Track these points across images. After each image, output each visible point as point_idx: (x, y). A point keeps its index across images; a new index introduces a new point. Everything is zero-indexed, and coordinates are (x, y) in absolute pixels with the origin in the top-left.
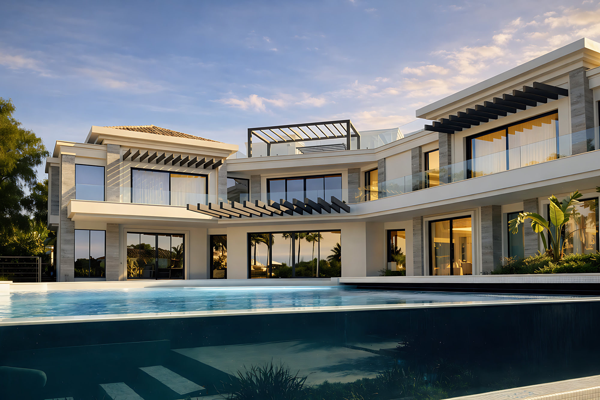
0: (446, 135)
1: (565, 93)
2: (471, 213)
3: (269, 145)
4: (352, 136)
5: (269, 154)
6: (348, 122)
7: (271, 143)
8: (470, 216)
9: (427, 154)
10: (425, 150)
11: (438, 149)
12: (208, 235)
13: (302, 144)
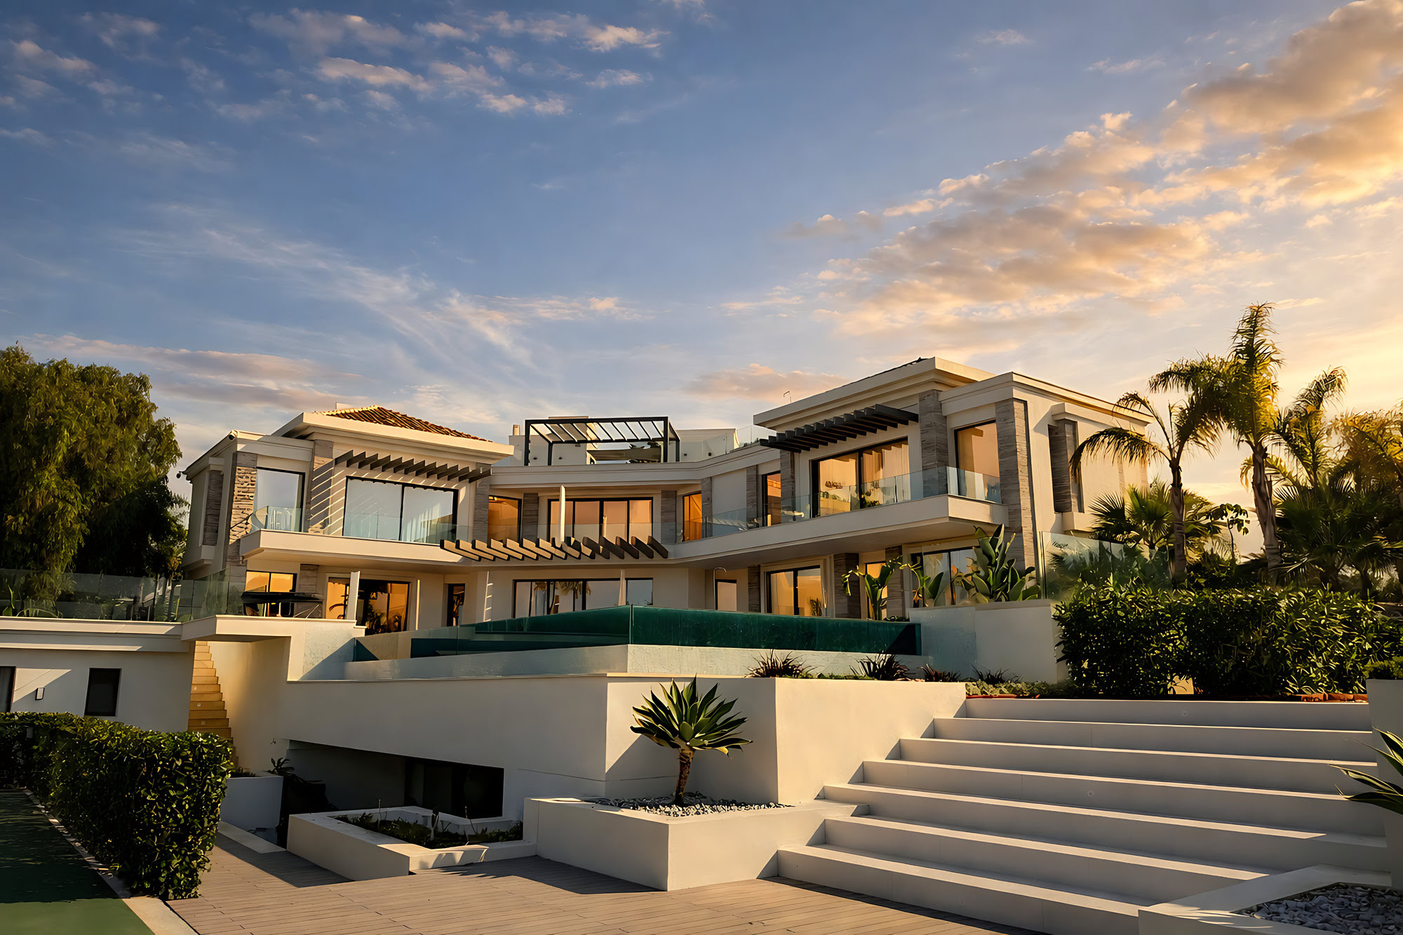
0: (787, 454)
1: (915, 418)
2: (820, 563)
3: (551, 445)
4: (671, 439)
5: (550, 463)
6: (665, 419)
7: (554, 442)
8: (818, 567)
9: (765, 477)
10: (762, 471)
11: (778, 472)
12: (445, 584)
13: (598, 447)
